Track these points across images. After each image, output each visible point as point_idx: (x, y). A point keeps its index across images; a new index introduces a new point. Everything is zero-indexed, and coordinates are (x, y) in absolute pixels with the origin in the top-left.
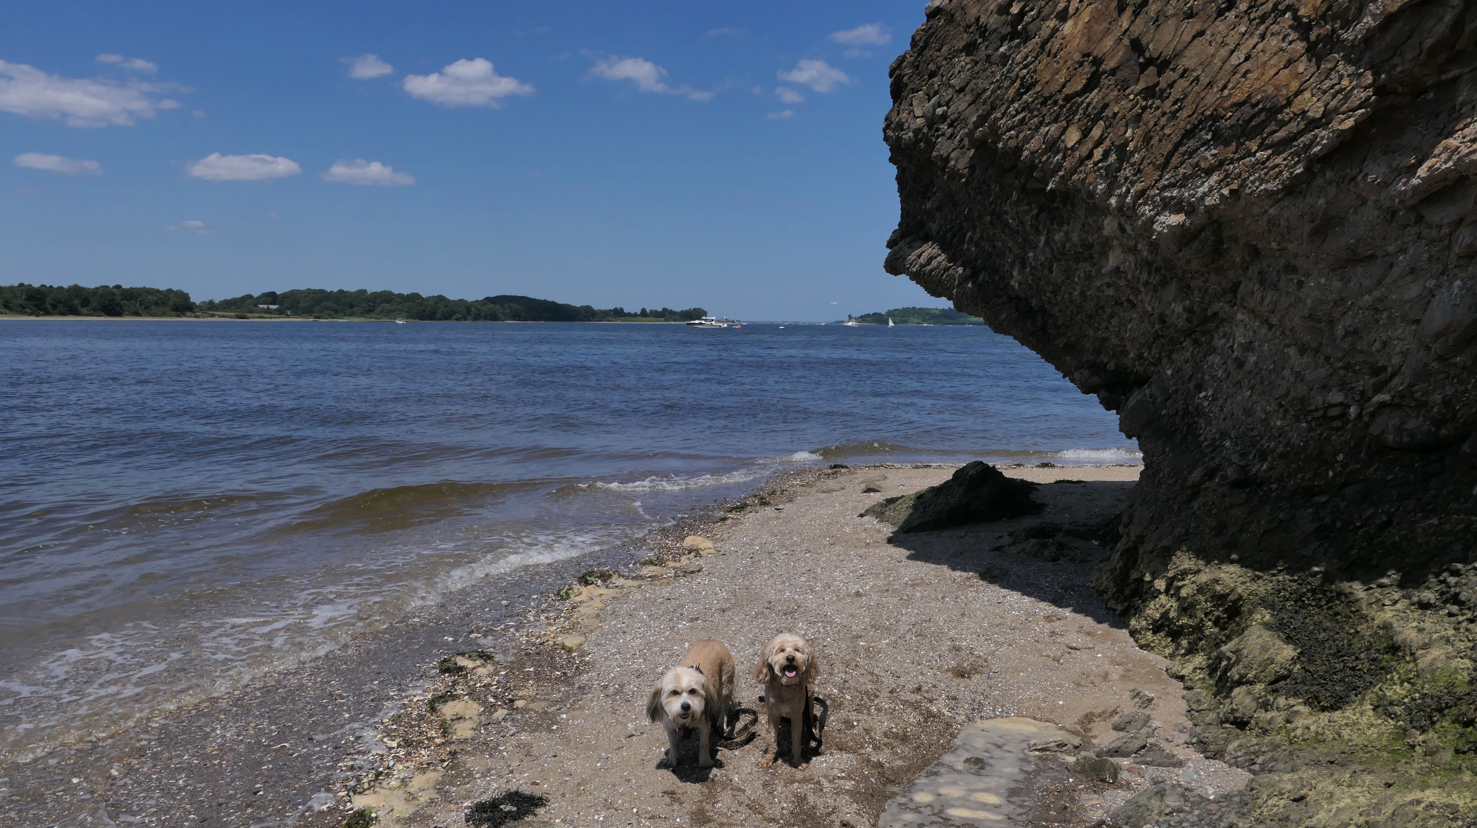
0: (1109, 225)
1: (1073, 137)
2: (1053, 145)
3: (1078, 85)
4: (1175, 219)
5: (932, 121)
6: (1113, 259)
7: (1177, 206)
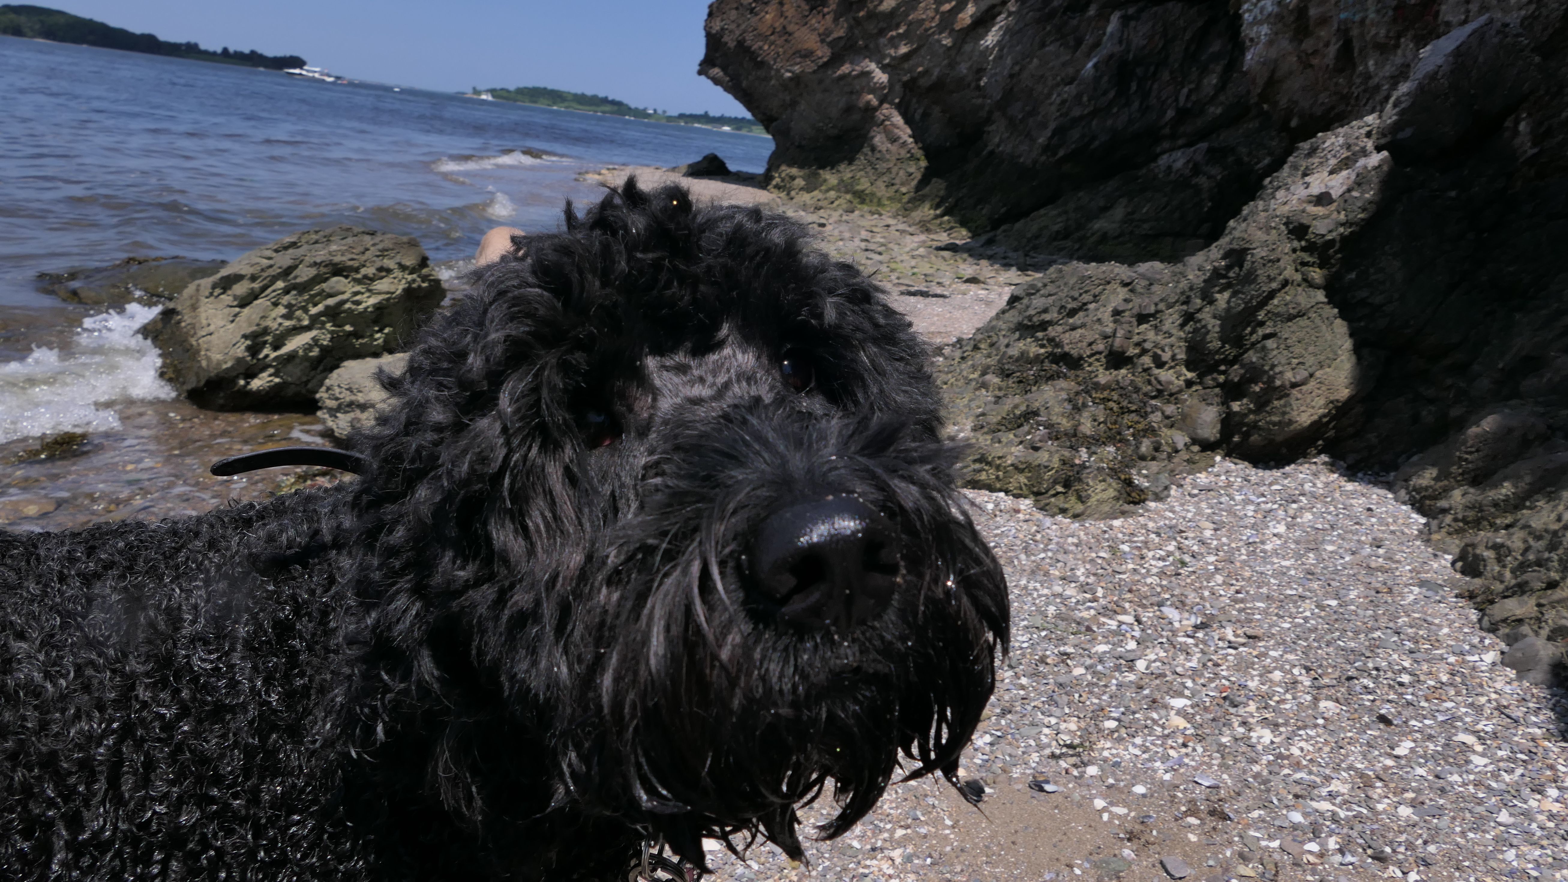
0: (773, 73)
1: (766, 47)
2: (761, 48)
3: (769, 33)
4: (789, 75)
5: (722, 29)
6: (773, 82)
7: (789, 71)
